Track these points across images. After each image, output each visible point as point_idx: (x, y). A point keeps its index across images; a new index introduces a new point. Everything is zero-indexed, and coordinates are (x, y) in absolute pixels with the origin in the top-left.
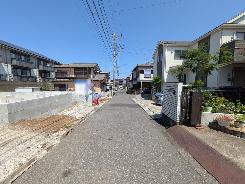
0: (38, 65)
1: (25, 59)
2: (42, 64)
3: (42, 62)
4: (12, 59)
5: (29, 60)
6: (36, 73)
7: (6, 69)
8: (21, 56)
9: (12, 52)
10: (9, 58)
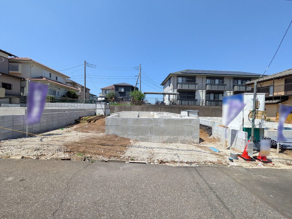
1: (219, 81)
2: (239, 83)
5: (223, 82)
6: (229, 94)
7: (201, 95)
8: (215, 80)
9: (208, 78)
10: (204, 84)
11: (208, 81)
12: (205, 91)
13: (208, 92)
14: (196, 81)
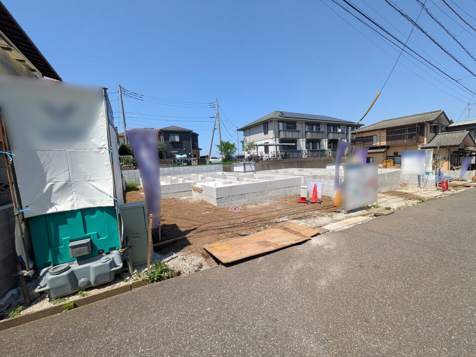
0: (328, 133)
1: (316, 128)
2: (332, 131)
3: (332, 128)
4: (306, 132)
5: (319, 129)
6: (325, 144)
7: (302, 144)
8: (312, 126)
9: (307, 123)
10: (304, 131)
11: (307, 127)
12: (304, 139)
13: (308, 141)
14: (297, 128)
